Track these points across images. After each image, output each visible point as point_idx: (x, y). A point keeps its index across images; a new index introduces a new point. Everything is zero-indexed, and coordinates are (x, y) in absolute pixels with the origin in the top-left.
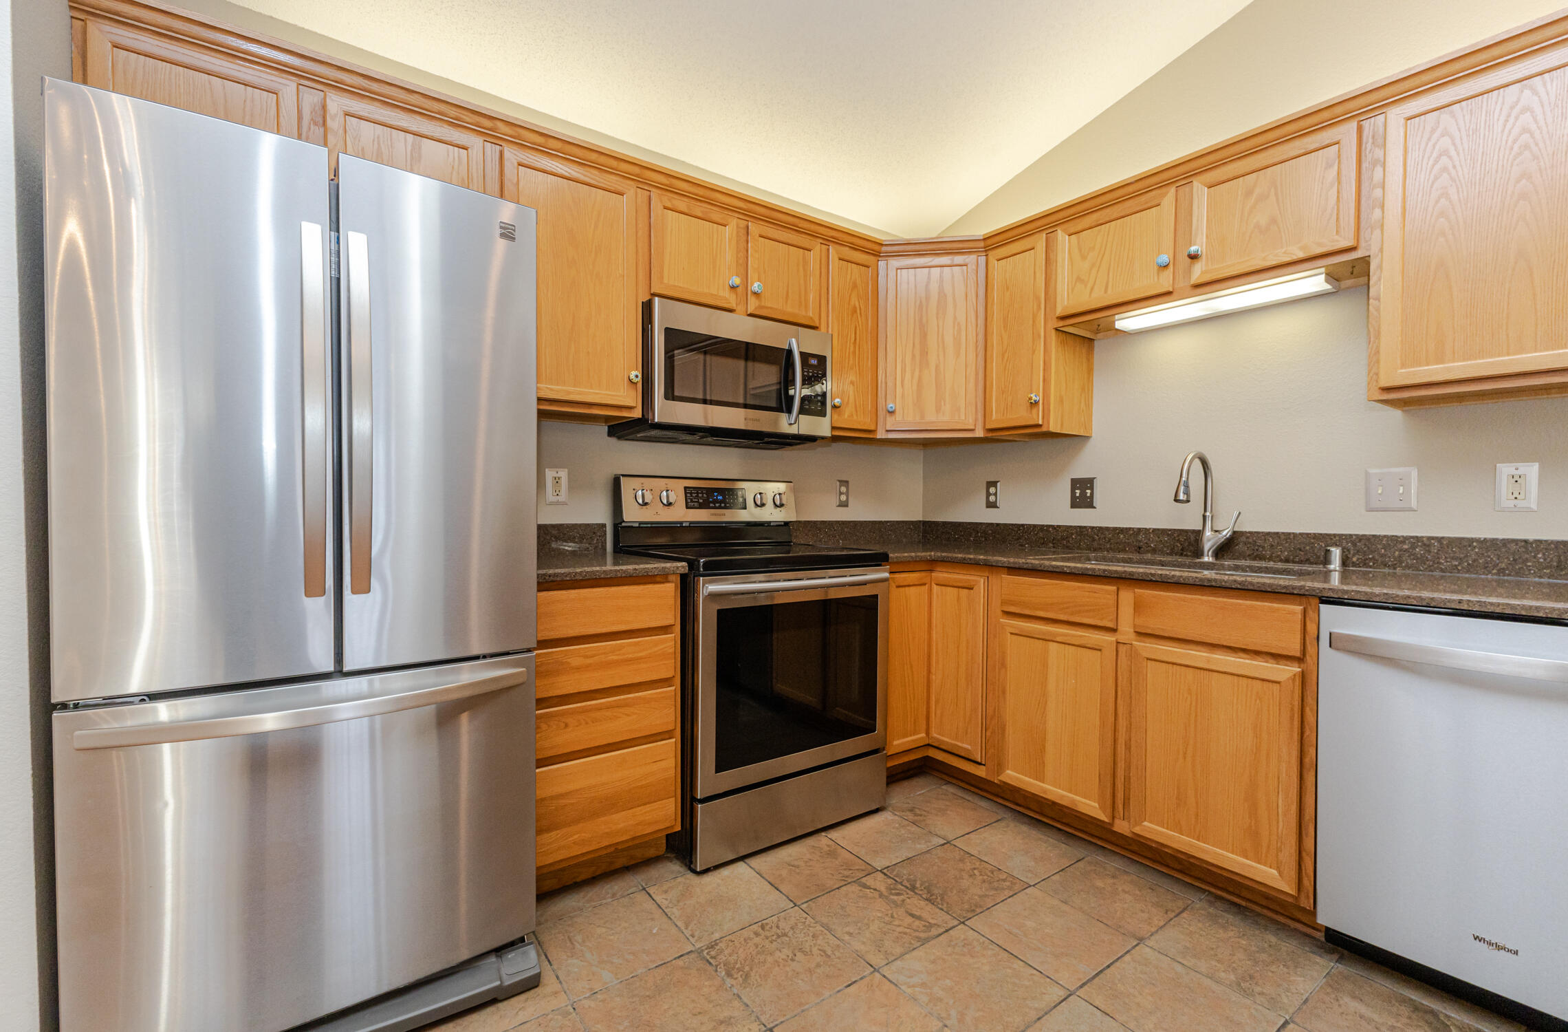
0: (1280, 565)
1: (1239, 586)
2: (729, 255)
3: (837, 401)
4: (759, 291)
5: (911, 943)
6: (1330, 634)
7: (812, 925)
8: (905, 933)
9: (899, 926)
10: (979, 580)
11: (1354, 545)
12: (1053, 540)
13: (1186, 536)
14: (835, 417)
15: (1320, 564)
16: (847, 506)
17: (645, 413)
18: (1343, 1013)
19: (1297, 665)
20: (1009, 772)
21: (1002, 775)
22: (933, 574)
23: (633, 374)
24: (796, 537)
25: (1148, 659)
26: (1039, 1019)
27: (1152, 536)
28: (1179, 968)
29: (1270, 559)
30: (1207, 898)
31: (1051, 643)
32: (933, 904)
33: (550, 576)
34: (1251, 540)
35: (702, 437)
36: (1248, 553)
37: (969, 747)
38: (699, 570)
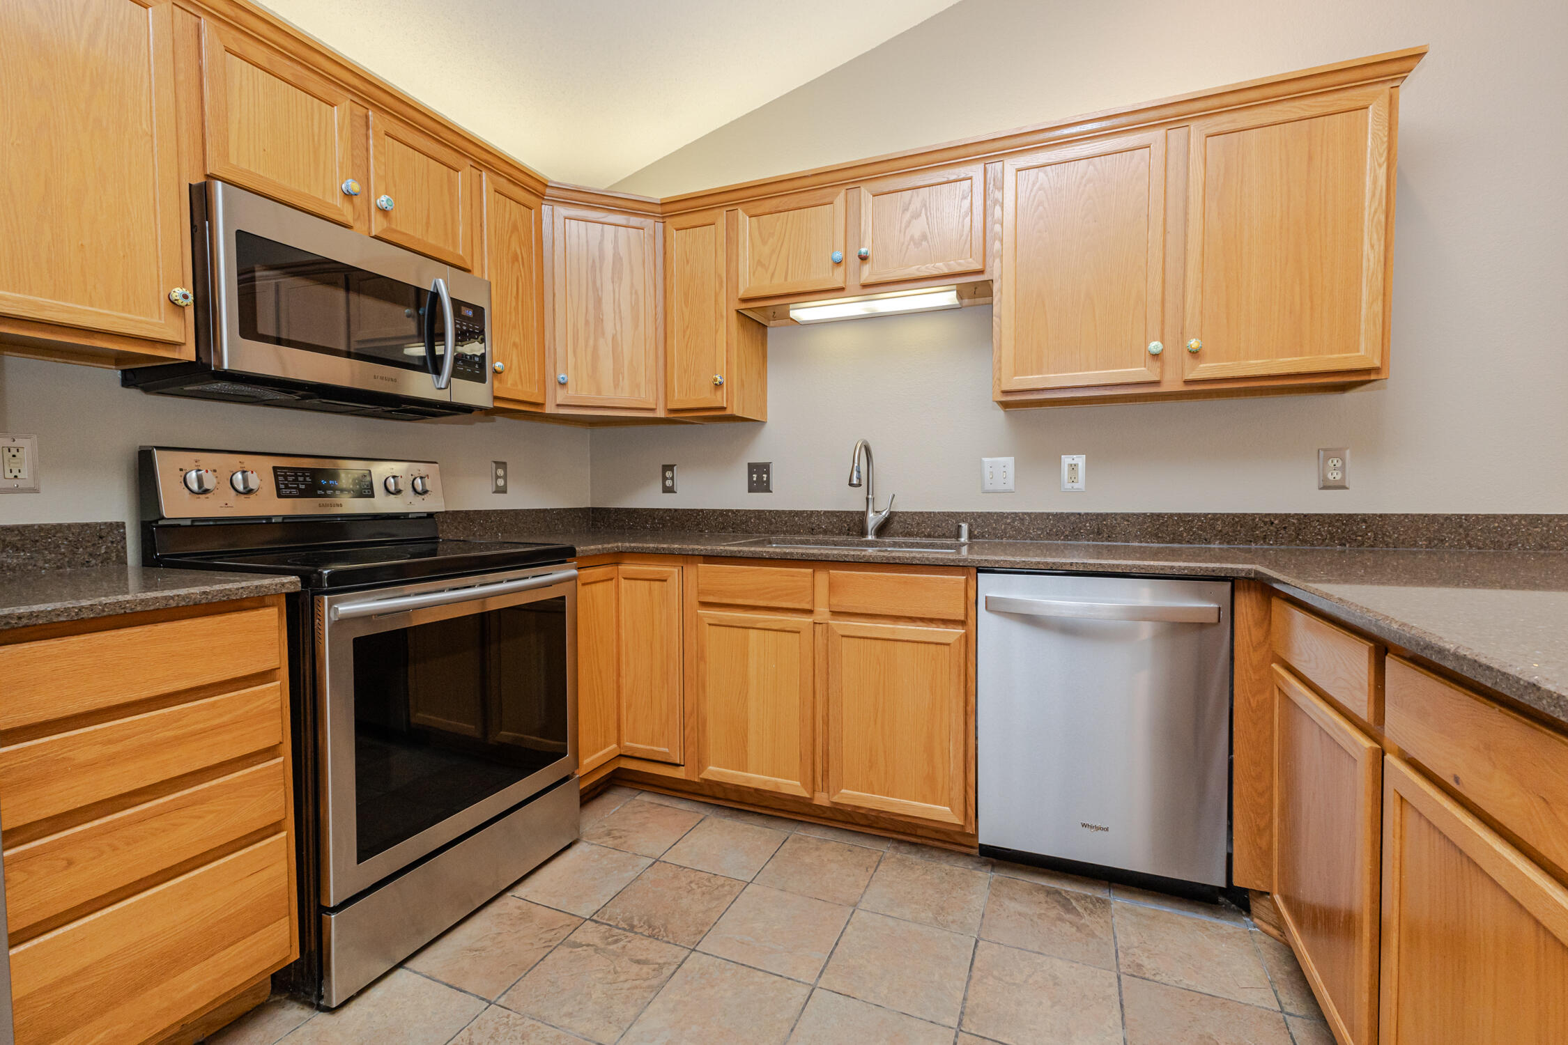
0: (925, 541)
1: (918, 562)
2: (338, 149)
3: (498, 365)
4: (389, 208)
5: (644, 998)
6: (986, 597)
7: (518, 1022)
8: (636, 987)
9: (626, 981)
10: (672, 571)
11: (975, 520)
12: (733, 524)
13: (852, 517)
14: (496, 384)
15: (952, 538)
16: (505, 492)
17: (202, 355)
18: (1008, 916)
19: (961, 627)
20: (711, 768)
21: (705, 773)
22: (620, 567)
23: (177, 293)
24: (443, 531)
25: (843, 636)
26: (792, 1030)
27: (823, 518)
28: (891, 922)
29: (917, 535)
30: (893, 845)
31: (751, 631)
32: (657, 939)
33: (20, 618)
34: (902, 520)
35: (304, 398)
36: (901, 531)
37: (666, 750)
38: (321, 586)
